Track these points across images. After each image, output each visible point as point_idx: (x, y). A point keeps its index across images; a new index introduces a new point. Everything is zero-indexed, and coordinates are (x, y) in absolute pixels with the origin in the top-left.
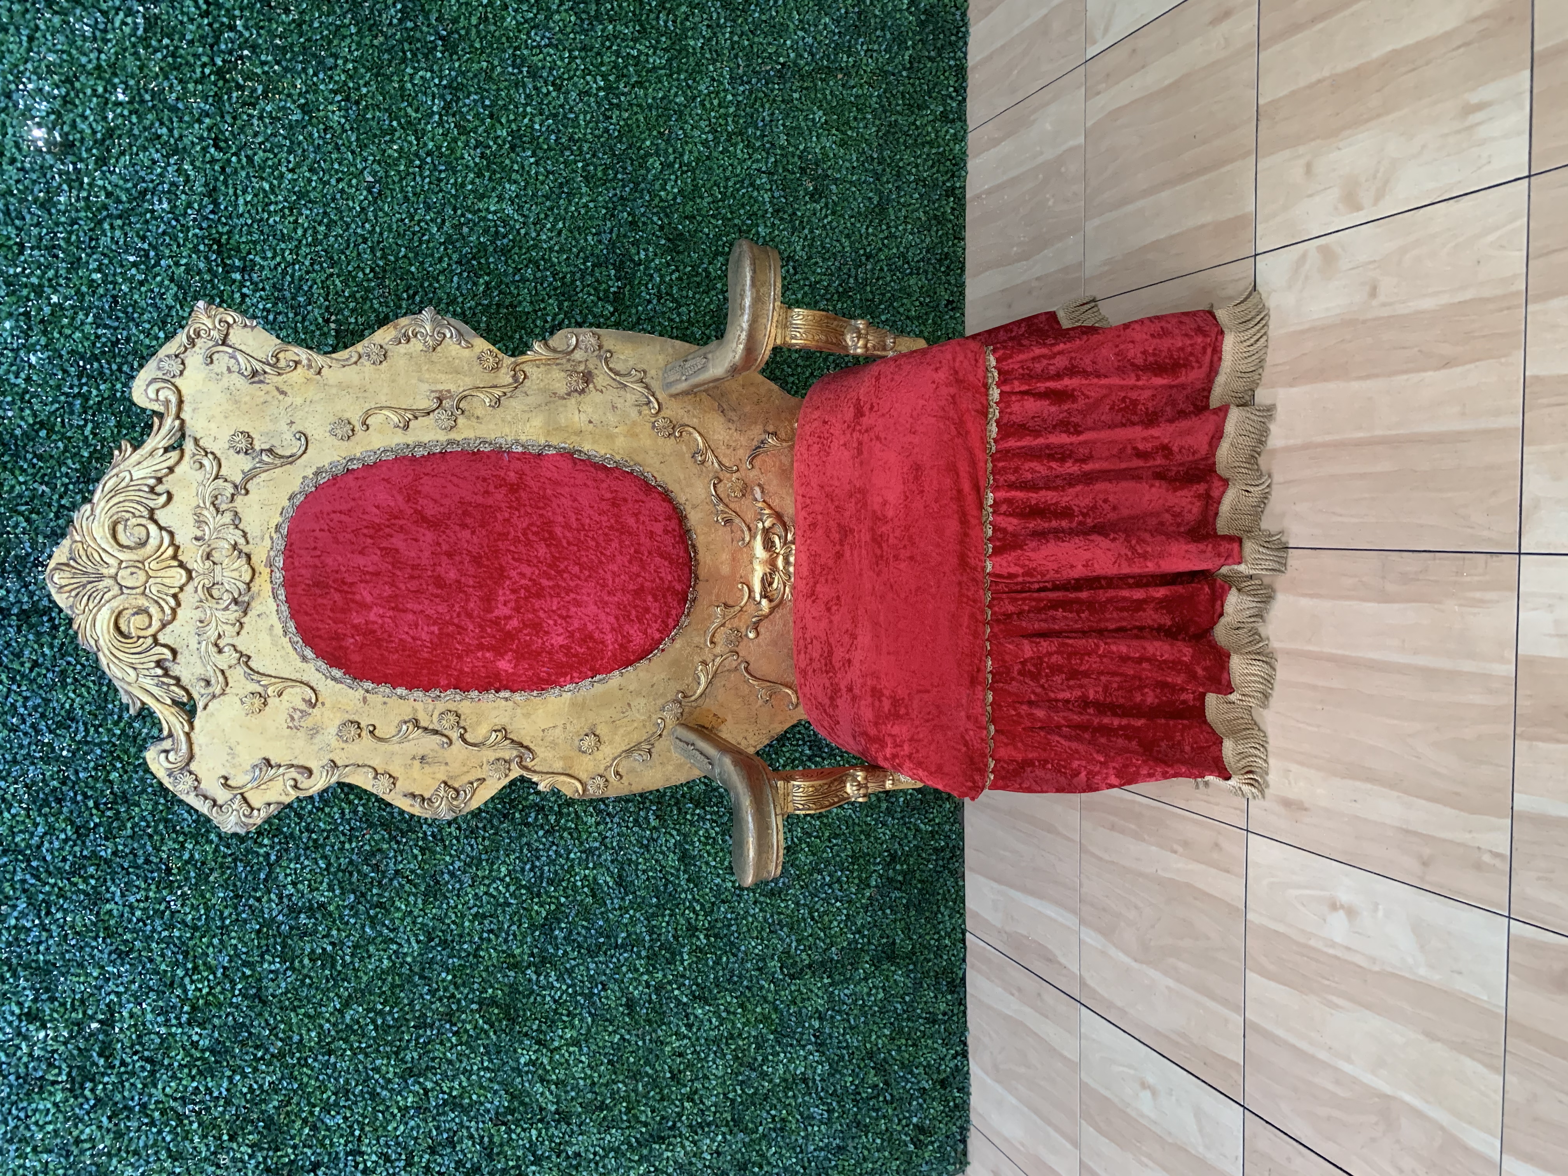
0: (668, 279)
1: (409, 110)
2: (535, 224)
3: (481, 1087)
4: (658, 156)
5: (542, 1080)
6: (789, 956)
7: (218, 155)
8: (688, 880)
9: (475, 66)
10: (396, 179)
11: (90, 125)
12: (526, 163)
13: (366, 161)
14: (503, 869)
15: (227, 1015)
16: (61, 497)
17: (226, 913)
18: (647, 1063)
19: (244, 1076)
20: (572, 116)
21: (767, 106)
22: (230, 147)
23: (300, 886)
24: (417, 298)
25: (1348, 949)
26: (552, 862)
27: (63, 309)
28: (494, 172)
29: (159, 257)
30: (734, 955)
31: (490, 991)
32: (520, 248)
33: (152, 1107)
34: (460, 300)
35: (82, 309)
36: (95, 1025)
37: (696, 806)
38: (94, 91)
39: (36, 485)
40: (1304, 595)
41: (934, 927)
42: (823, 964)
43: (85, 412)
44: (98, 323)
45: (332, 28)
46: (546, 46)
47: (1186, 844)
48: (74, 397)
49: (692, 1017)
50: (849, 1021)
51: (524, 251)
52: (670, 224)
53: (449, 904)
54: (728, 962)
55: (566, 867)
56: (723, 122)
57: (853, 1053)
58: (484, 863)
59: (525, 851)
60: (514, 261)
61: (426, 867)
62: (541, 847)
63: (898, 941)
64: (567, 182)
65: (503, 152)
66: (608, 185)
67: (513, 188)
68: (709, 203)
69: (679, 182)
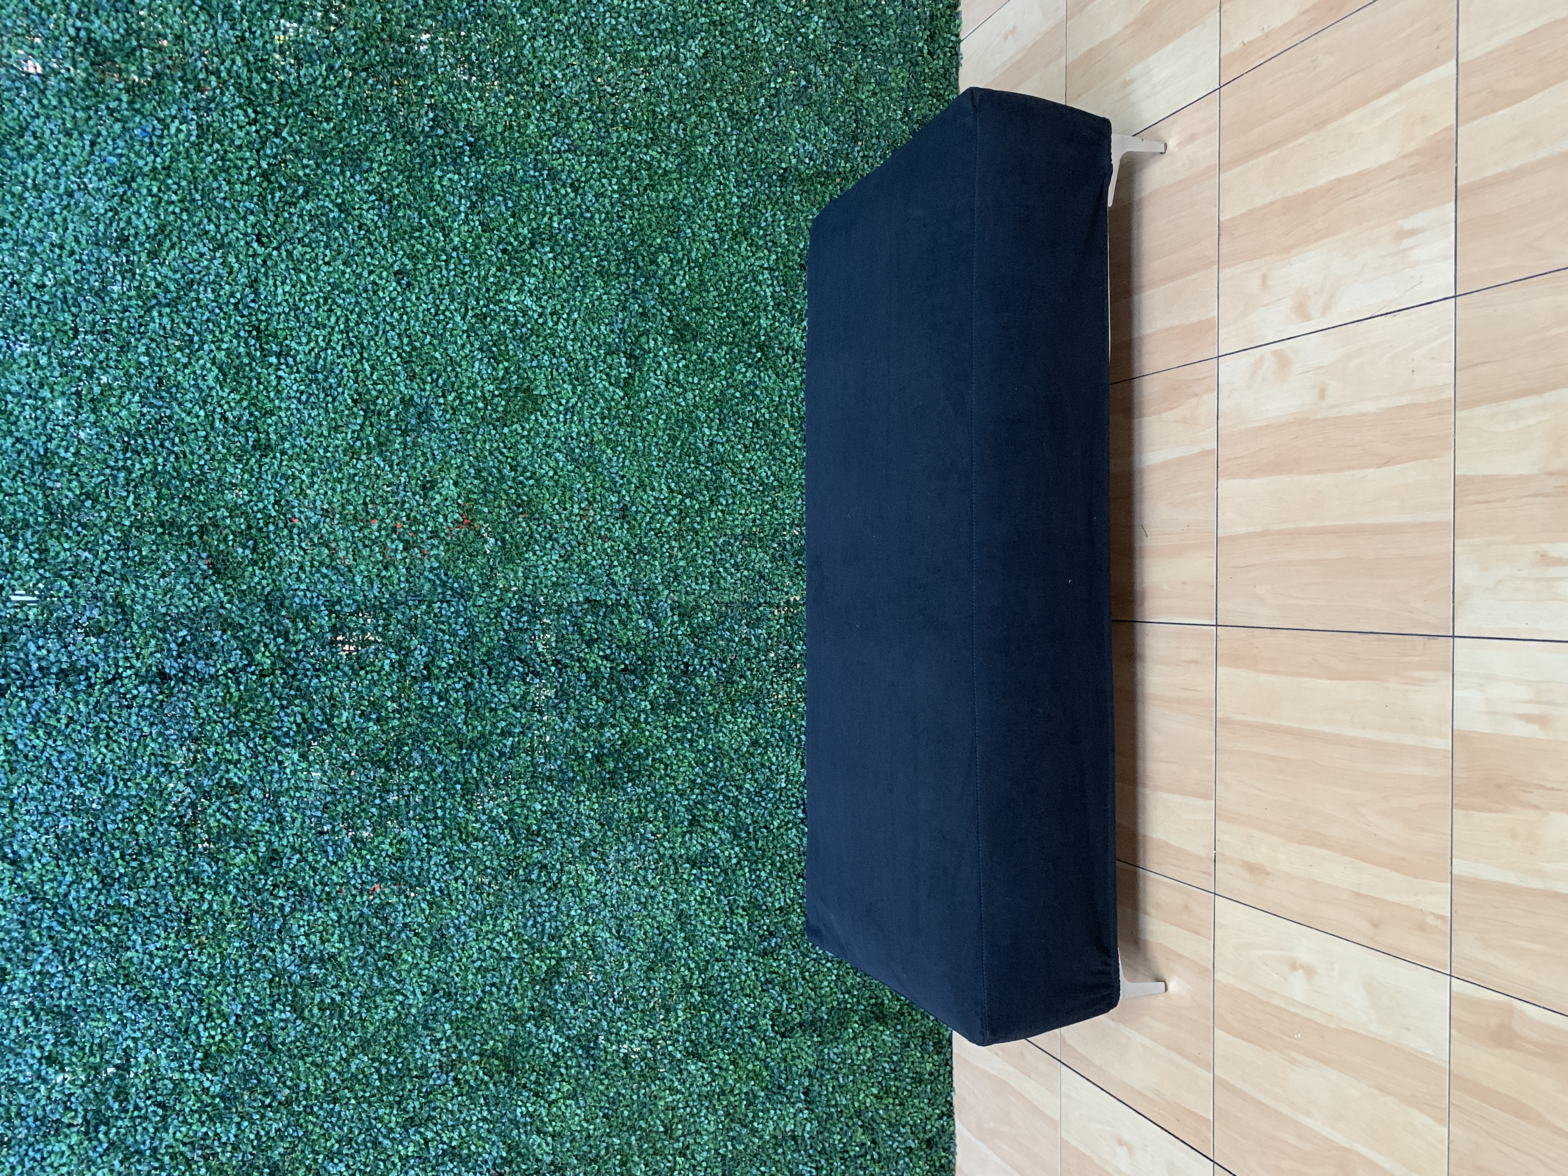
0: (675, 366)
1: (437, 209)
2: (551, 314)
3: (480, 1138)
4: (668, 253)
5: (539, 1132)
6: (781, 1015)
7: (260, 250)
8: (685, 939)
9: (500, 169)
10: (424, 271)
11: (144, 221)
12: (545, 258)
13: (396, 255)
14: (507, 925)
15: (238, 1063)
16: (102, 563)
17: (241, 962)
18: (641, 1117)
19: (252, 1123)
20: (588, 215)
21: (770, 207)
22: (271, 242)
23: (312, 937)
24: (441, 381)
25: (1308, 1007)
26: (553, 918)
27: (111, 388)
28: (515, 266)
29: (203, 342)
30: (727, 1013)
31: (491, 1043)
32: (538, 336)
33: (163, 1151)
34: (480, 384)
35: (129, 390)
36: (111, 1070)
37: (693, 867)
38: (150, 190)
39: (80, 552)
42: (812, 1023)
43: (128, 484)
44: (142, 403)
45: (369, 135)
46: (565, 151)
47: (1158, 906)
48: (118, 470)
49: (685, 1073)
50: (837, 1079)
51: (541, 339)
52: (678, 316)
53: (453, 957)
54: (721, 1019)
55: (566, 924)
56: (729, 222)
57: (841, 1111)
58: (488, 918)
59: (528, 907)
60: (532, 349)
61: (433, 920)
62: (543, 903)
63: (886, 1002)
64: (583, 276)
65: (524, 247)
66: (621, 279)
67: (532, 281)
68: (714, 297)
69: (687, 277)
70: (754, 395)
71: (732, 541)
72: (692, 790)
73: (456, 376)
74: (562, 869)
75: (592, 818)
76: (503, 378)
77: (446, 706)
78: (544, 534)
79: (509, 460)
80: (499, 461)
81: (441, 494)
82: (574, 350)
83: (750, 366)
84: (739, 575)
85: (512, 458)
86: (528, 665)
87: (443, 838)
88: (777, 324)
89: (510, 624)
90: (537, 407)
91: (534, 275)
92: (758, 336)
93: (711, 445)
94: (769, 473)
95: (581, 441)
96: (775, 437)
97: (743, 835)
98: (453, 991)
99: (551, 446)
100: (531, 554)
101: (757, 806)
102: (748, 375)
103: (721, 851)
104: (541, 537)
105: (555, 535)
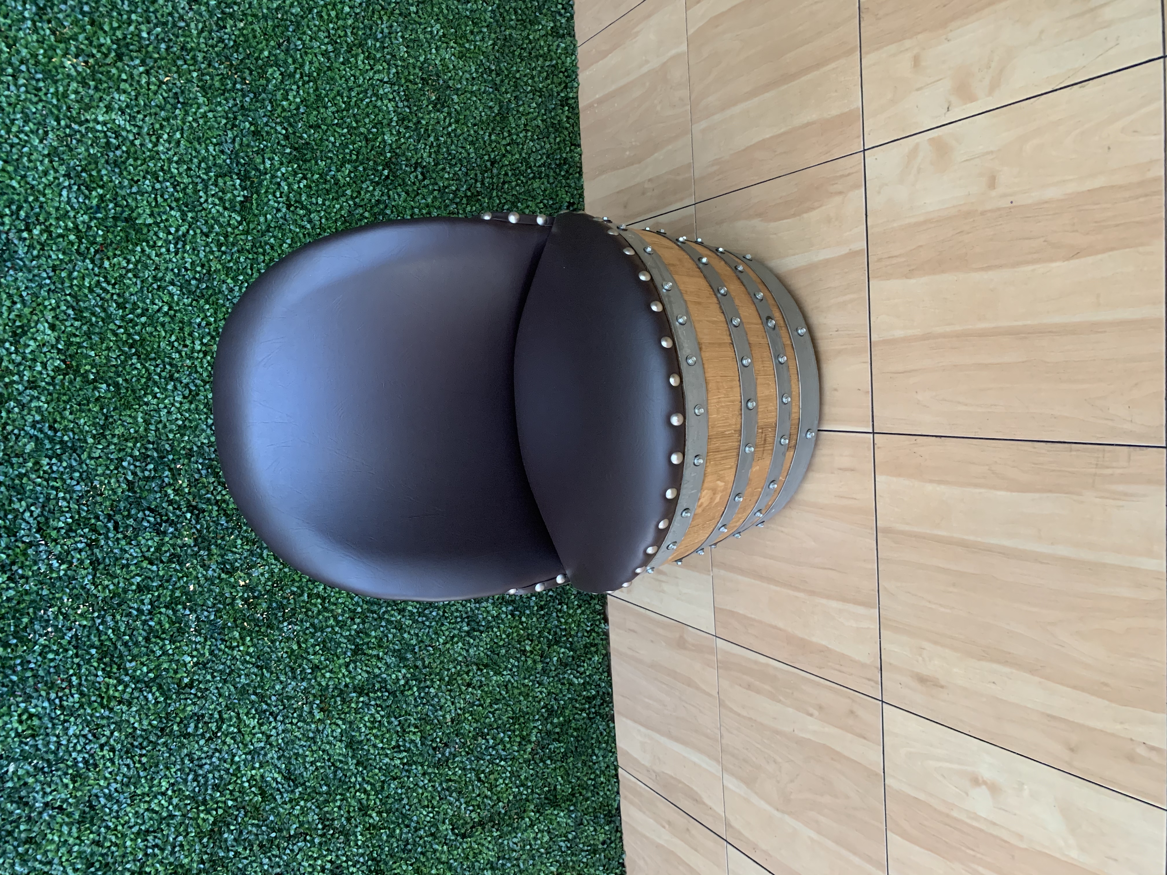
0: (296, 187)
2: (148, 134)
4: (278, 66)
6: (460, 818)
8: (358, 764)
12: (135, 72)
20: (182, 24)
21: (385, 18)
24: (22, 214)
26: (217, 768)
28: (100, 81)
30: (407, 826)
32: (136, 160)
34: (72, 214)
37: (360, 695)
41: (590, 768)
47: (820, 708)
50: (519, 866)
51: (139, 162)
52: (294, 133)
53: (107, 828)
54: (401, 833)
55: (231, 771)
56: (342, 34)
58: (143, 781)
59: (186, 761)
60: (130, 173)
61: (79, 794)
62: (203, 755)
63: (559, 787)
64: (183, 92)
65: (108, 61)
66: (227, 95)
67: (123, 98)
68: (333, 113)
69: (301, 92)
72: (352, 619)
73: (41, 207)
74: (221, 717)
75: (248, 662)
76: (98, 206)
77: (69, 568)
78: (164, 374)
79: (115, 297)
80: (102, 299)
81: (35, 340)
82: (180, 174)
83: (378, 183)
85: (118, 295)
86: (159, 514)
87: (82, 706)
88: (403, 140)
89: (134, 474)
90: (142, 237)
91: (124, 92)
92: (383, 153)
95: (196, 272)
97: (409, 656)
98: (110, 860)
99: (162, 279)
100: (150, 397)
101: (421, 625)
102: (376, 193)
103: (388, 675)
104: (160, 378)
105: (176, 375)
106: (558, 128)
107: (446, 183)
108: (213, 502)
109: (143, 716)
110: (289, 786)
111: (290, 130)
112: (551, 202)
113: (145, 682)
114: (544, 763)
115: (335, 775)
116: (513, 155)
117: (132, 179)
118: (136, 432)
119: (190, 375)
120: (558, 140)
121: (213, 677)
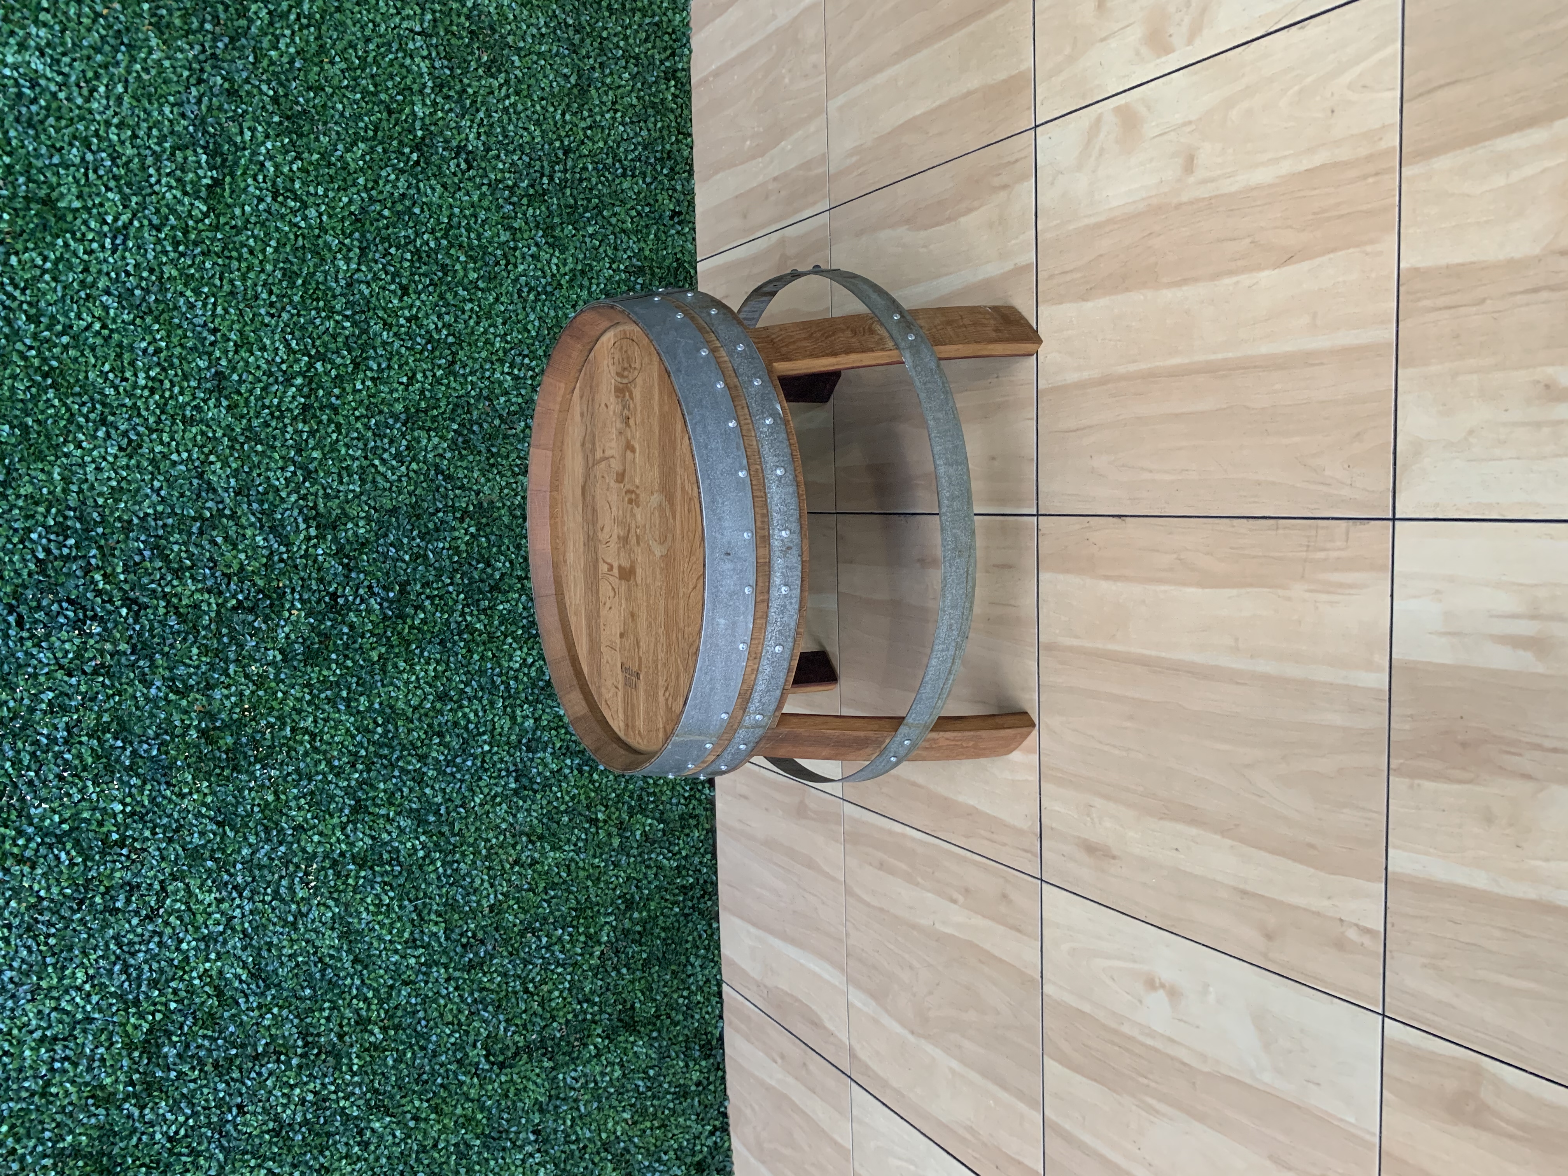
0: (286, 169)
6: (497, 1040)
8: (356, 961)
14: (79, 975)
25: (1172, 1040)
26: (155, 958)
28: (12, 9)
30: (423, 1048)
31: (69, 1138)
32: (58, 119)
37: (361, 867)
40: (1107, 578)
41: (683, 981)
42: (541, 1045)
47: (967, 891)
49: (368, 1134)
50: (578, 1109)
51: (63, 123)
52: (286, 95)
54: (414, 1058)
55: (176, 962)
57: (585, 1147)
58: (50, 969)
59: (112, 947)
60: (50, 137)
62: (136, 939)
63: (637, 1005)
64: (128, 29)
66: (191, 37)
67: (42, 32)
68: (342, 71)
69: (297, 40)
70: (411, 214)
71: (391, 421)
72: (353, 766)
74: (163, 889)
75: (203, 816)
78: (92, 416)
79: (25, 306)
80: (5, 308)
82: (122, 143)
83: (402, 171)
84: (403, 469)
85: (30, 304)
88: (440, 114)
89: (48, 551)
90: (65, 226)
91: (45, 25)
92: (411, 130)
93: (349, 285)
94: (440, 325)
95: (142, 278)
96: (446, 274)
97: (432, 819)
99: (93, 285)
100: (72, 447)
101: (450, 778)
102: (400, 184)
103: (401, 842)
104: (87, 421)
105: (110, 418)
106: (660, 108)
107: (499, 176)
108: (160, 595)
109: (52, 881)
110: (258, 987)
111: (281, 91)
112: (647, 209)
113: (56, 836)
114: (619, 972)
115: (323, 976)
116: (594, 143)
117: (53, 146)
118: (50, 493)
119: (130, 419)
120: (659, 125)
121: (154, 833)
